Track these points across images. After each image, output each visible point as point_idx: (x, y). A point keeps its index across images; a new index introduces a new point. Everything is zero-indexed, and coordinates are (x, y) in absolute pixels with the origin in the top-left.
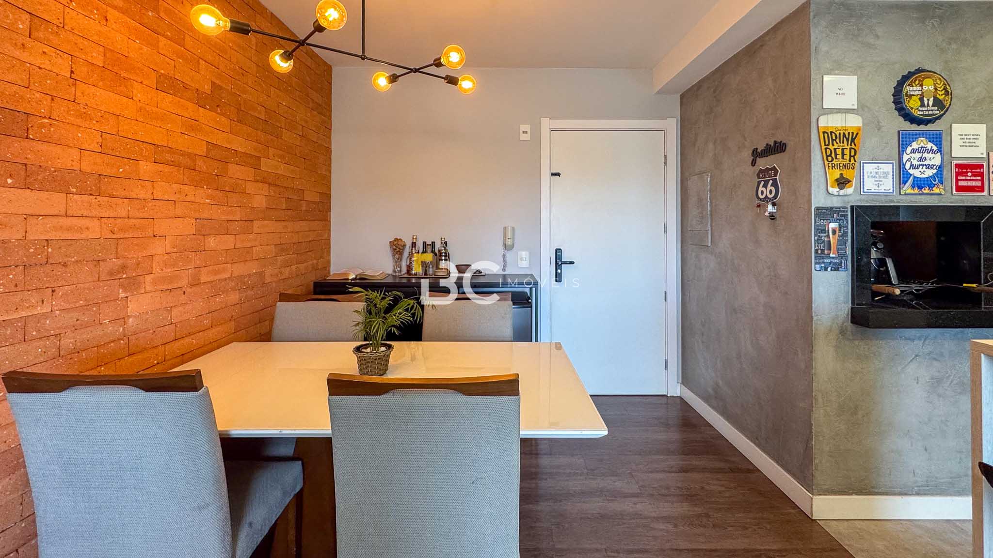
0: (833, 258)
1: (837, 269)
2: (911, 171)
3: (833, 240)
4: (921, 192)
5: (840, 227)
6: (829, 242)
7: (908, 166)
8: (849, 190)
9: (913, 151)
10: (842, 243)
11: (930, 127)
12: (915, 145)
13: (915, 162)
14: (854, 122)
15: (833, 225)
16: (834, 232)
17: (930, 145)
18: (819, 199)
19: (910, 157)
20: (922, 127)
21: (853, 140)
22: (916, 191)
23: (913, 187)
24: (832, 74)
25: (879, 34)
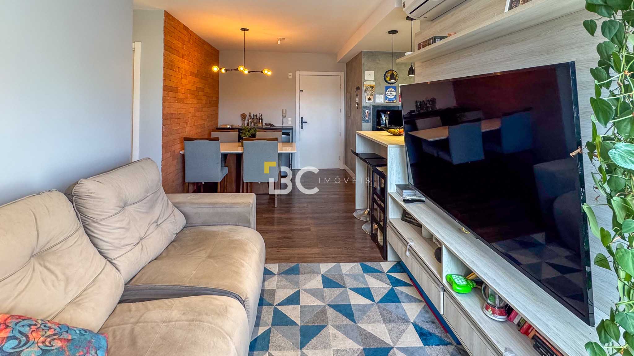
1: (368, 122)
2: (388, 97)
3: (367, 114)
5: (369, 111)
7: (387, 95)
8: (371, 101)
9: (388, 91)
10: (369, 115)
11: (393, 85)
12: (389, 90)
13: (389, 94)
14: (373, 83)
15: (367, 111)
16: (367, 113)
17: (393, 90)
18: (364, 104)
19: (388, 93)
20: (391, 85)
21: (373, 88)
22: (389, 102)
23: (388, 101)
24: (368, 70)
25: (380, 60)
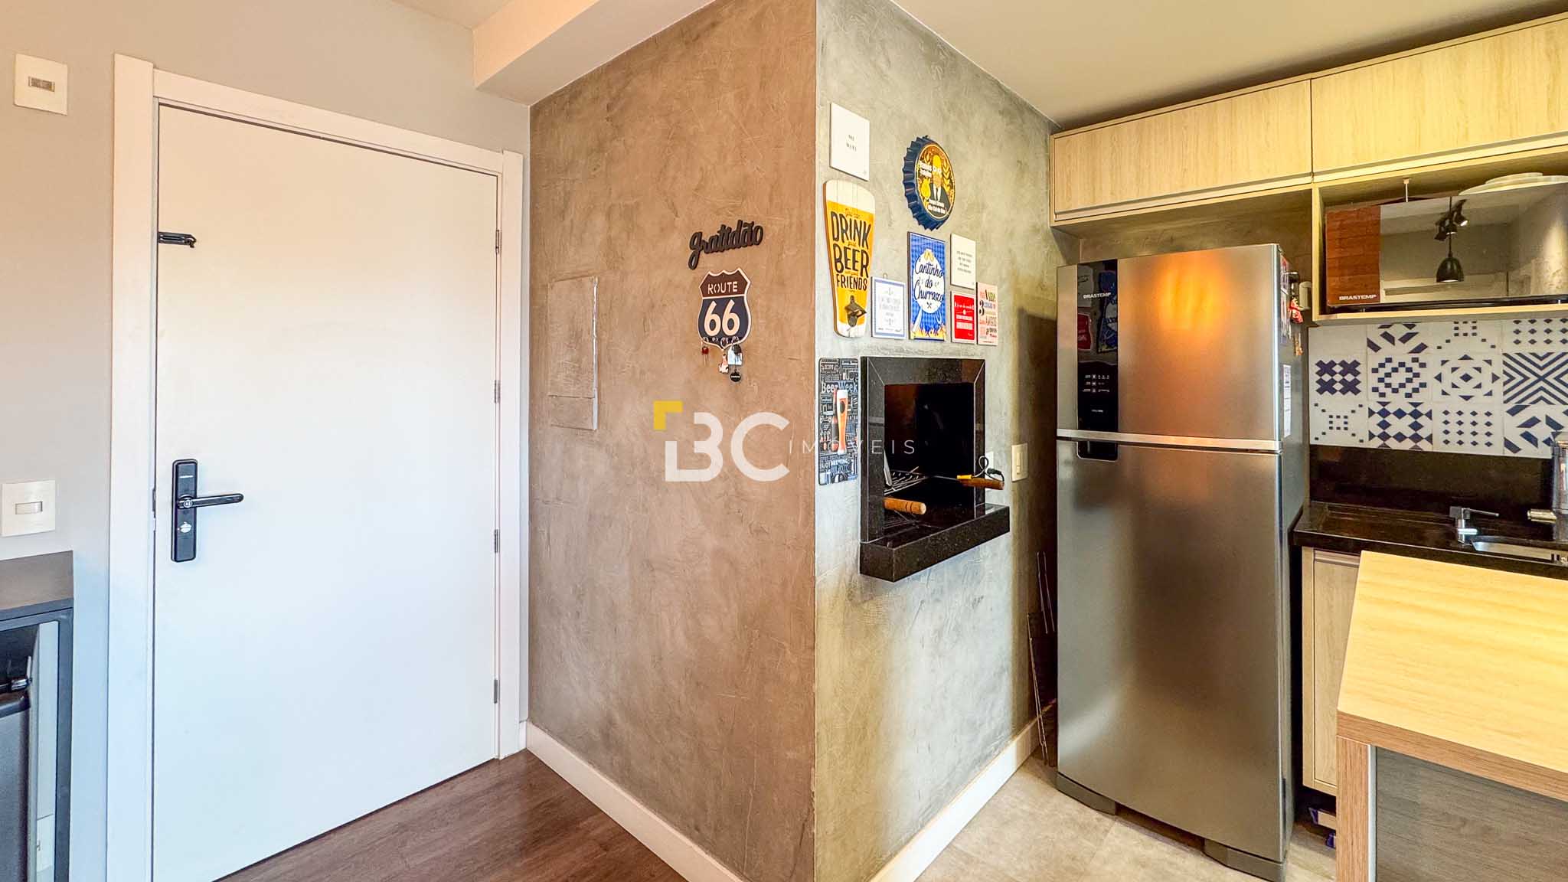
0: (841, 457)
1: (845, 478)
2: (921, 302)
3: (842, 422)
4: (927, 337)
5: (849, 398)
6: (837, 425)
7: (916, 293)
9: (922, 269)
10: (851, 426)
11: (937, 234)
12: (923, 260)
13: (923, 288)
15: (841, 395)
16: (843, 407)
17: (935, 263)
18: (824, 344)
19: (919, 278)
20: (930, 233)
22: (924, 336)
23: (921, 327)
24: (842, 105)
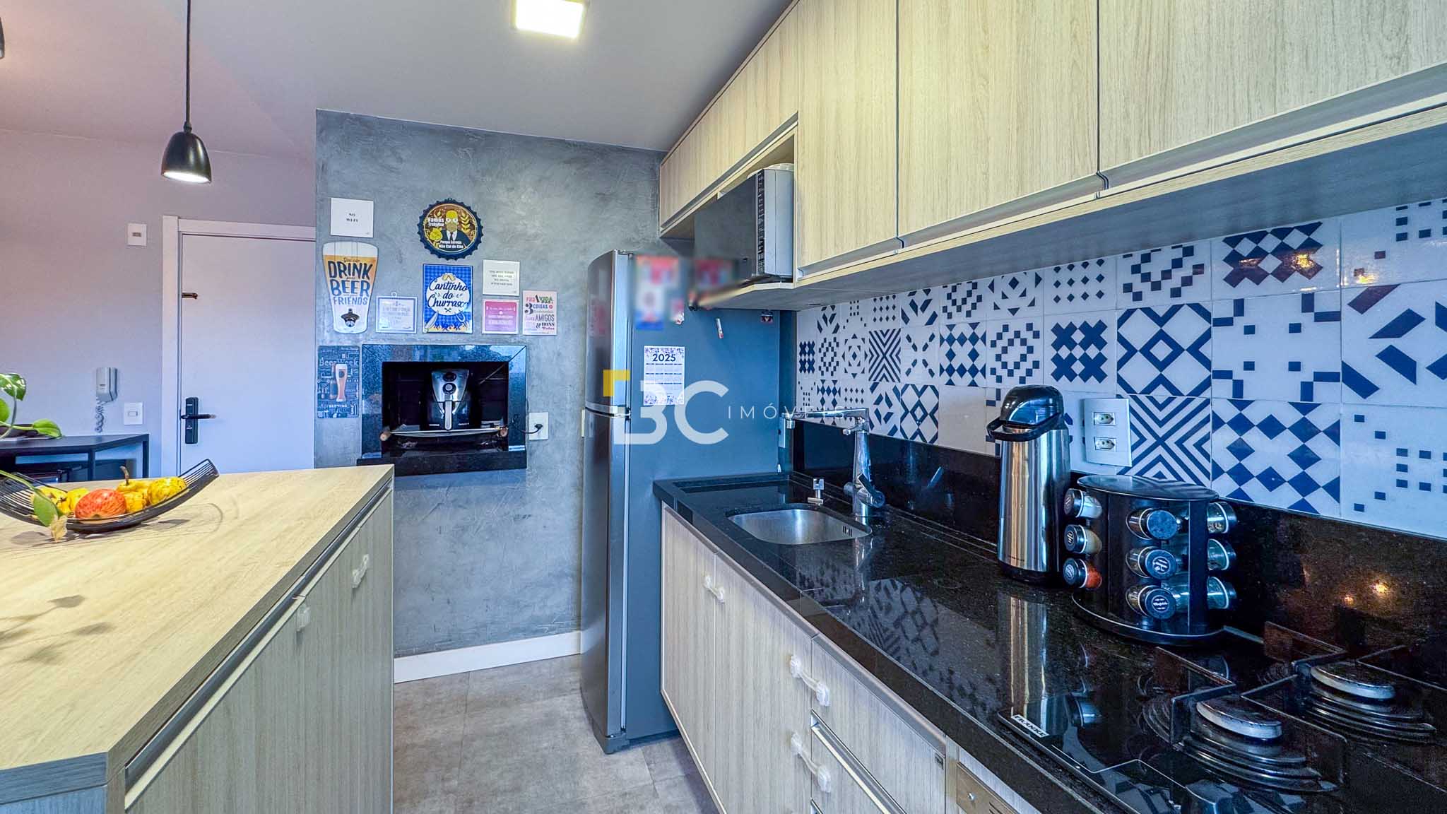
0: (340, 403)
1: (344, 416)
2: (435, 308)
3: (341, 383)
4: (446, 331)
5: (349, 369)
6: (336, 386)
9: (438, 287)
10: (351, 385)
11: (460, 262)
12: (440, 281)
13: (440, 299)
15: (340, 367)
16: (342, 374)
17: (457, 281)
18: (324, 338)
19: (435, 293)
20: (451, 262)
22: (440, 330)
23: (437, 325)
24: (343, 195)
25: (404, 157)
